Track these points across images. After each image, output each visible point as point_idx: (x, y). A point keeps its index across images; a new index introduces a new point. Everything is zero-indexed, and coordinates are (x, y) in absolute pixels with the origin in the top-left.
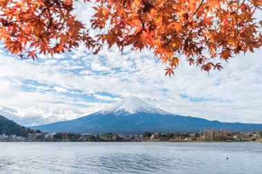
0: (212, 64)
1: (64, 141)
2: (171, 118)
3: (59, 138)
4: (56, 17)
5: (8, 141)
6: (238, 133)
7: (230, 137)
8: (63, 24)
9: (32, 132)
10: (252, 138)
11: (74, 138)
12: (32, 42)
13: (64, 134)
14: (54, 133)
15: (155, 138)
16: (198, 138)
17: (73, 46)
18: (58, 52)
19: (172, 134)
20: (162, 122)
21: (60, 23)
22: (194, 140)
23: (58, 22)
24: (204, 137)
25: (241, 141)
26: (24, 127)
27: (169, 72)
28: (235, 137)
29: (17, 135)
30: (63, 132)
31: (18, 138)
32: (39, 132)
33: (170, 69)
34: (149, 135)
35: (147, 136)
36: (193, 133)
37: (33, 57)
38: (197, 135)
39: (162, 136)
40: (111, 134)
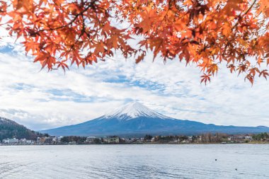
0: (258, 71)
1: (71, 144)
2: (170, 122)
3: (65, 141)
4: (89, 24)
6: (232, 135)
7: (224, 139)
8: (97, 32)
9: (41, 135)
10: (245, 140)
11: (80, 141)
12: (62, 52)
13: (71, 138)
14: (61, 137)
15: (156, 140)
16: (195, 141)
17: (106, 55)
18: (91, 62)
19: (171, 137)
21: (94, 31)
22: (192, 142)
23: (92, 29)
24: (200, 139)
25: (235, 142)
26: (33, 132)
27: (206, 78)
28: (229, 139)
29: (27, 139)
30: (69, 135)
31: (28, 141)
32: (47, 135)
33: (206, 76)
34: (150, 138)
35: (148, 139)
36: (190, 135)
37: (63, 67)
38: (194, 138)
39: (161, 139)
40: (114, 137)
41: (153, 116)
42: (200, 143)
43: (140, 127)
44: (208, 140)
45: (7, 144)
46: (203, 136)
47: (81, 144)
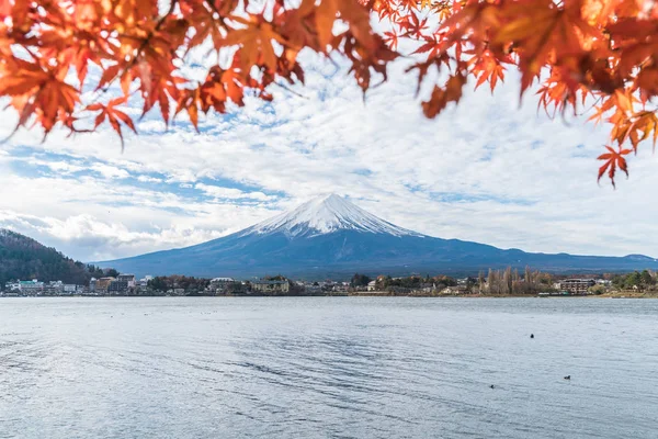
1: (173, 295)
2: (413, 243)
3: (159, 287)
5: (43, 295)
6: (563, 277)
7: (545, 287)
9: (98, 273)
10: (595, 288)
11: (194, 287)
13: (172, 280)
14: (149, 278)
15: (378, 286)
16: (474, 289)
19: (416, 280)
22: (466, 292)
24: (487, 286)
25: (570, 294)
26: (79, 264)
28: (557, 286)
29: (65, 282)
31: (67, 288)
32: (113, 273)
34: (364, 281)
35: (359, 283)
36: (462, 277)
38: (473, 282)
39: (393, 283)
40: (278, 278)
41: (374, 230)
42: (484, 294)
43: (340, 256)
44: (506, 287)
45: (17, 293)
46: (493, 278)
47: (197, 295)
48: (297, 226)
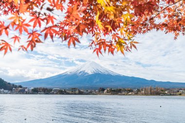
3: (35, 91)
7: (162, 92)
9: (16, 87)
10: (179, 93)
11: (47, 91)
13: (40, 89)
14: (32, 88)
15: (108, 92)
16: (139, 93)
19: (120, 90)
20: (113, 80)
22: (136, 94)
24: (143, 92)
25: (171, 95)
26: (9, 83)
28: (166, 92)
29: (4, 89)
31: (5, 91)
32: (20, 87)
35: (102, 90)
36: (135, 89)
38: (139, 90)
39: (113, 91)
40: (75, 89)
41: (106, 73)
42: (142, 94)
44: (150, 92)
46: (145, 89)
47: (48, 94)
48: (81, 72)
